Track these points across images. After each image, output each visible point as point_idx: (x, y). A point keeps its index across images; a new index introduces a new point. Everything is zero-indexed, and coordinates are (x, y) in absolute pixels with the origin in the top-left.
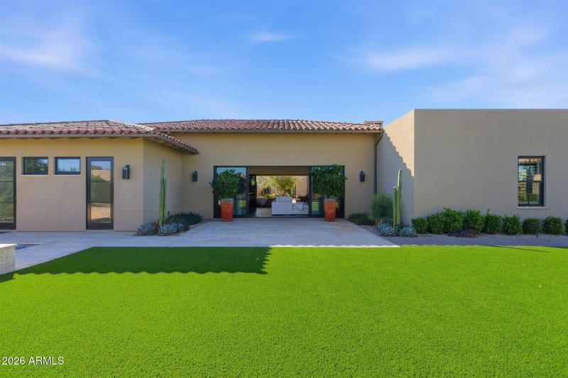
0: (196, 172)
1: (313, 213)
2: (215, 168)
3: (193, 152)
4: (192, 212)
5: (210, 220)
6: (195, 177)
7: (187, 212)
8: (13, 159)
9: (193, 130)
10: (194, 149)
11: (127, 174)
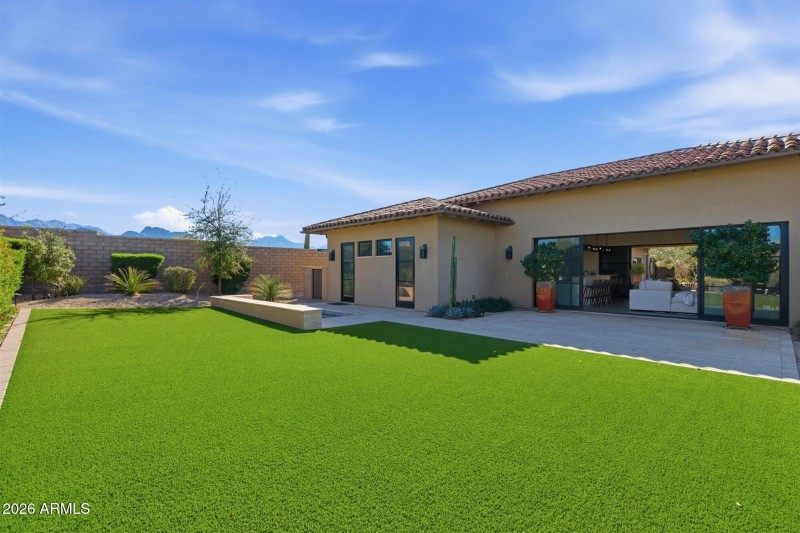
0: (511, 248)
1: (706, 312)
2: (536, 240)
3: (506, 222)
4: (503, 297)
5: (528, 309)
6: (509, 254)
7: (496, 296)
8: (353, 243)
9: (504, 196)
10: (505, 219)
11: (424, 253)
